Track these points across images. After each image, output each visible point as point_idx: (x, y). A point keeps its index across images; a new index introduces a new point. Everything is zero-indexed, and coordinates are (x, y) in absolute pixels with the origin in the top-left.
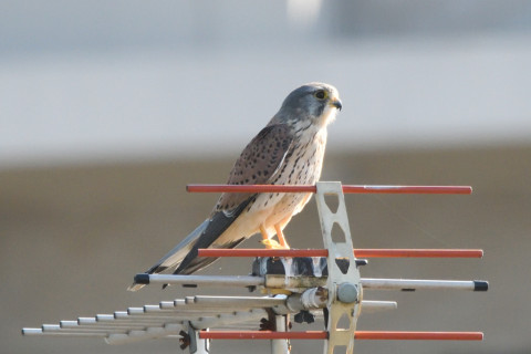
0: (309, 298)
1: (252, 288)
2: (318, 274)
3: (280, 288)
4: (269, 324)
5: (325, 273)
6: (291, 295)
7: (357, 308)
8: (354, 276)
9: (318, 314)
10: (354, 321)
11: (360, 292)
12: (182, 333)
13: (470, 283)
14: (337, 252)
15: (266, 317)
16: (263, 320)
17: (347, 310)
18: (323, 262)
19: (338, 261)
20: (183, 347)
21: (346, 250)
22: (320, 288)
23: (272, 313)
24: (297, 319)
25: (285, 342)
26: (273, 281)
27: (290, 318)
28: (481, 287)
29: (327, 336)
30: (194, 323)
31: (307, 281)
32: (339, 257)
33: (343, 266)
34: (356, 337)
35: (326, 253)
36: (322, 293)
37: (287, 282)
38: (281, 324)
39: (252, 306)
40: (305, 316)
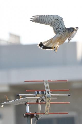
0: (43, 98)
1: (35, 96)
2: (45, 94)
3: (39, 96)
4: (37, 102)
5: (46, 94)
6: (41, 97)
7: (50, 99)
8: (50, 94)
9: (45, 100)
10: (50, 101)
11: (51, 96)
12: (25, 103)
13: (68, 95)
14: (47, 90)
15: (37, 100)
16: (37, 101)
17: (49, 99)
18: (45, 92)
19: (47, 92)
20: (25, 105)
21: (49, 90)
22: (45, 96)
23: (38, 100)
24: (42, 101)
25: (40, 104)
26: (38, 95)
27: (41, 101)
28: (69, 95)
29: (46, 103)
30: (27, 102)
31: (43, 95)
32: (47, 91)
33: (48, 92)
34: (50, 103)
35: (46, 91)
36: (45, 97)
37: (40, 95)
38: (39, 102)
39: (35, 99)
40: (43, 100)
